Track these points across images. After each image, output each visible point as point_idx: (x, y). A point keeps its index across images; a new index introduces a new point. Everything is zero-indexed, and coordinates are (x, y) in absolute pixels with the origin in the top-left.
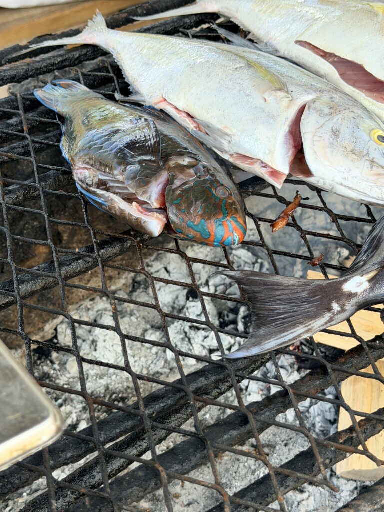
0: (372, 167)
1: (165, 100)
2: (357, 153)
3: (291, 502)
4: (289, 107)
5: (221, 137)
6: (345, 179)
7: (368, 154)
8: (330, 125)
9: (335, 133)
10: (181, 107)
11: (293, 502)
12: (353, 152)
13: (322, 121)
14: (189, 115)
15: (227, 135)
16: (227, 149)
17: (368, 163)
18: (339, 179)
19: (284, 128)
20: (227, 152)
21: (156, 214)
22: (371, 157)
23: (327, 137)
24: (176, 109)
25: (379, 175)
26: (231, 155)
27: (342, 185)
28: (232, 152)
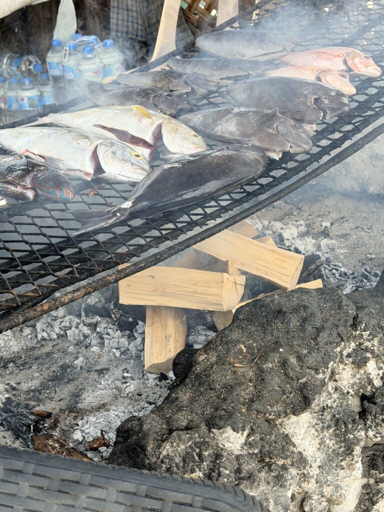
0: (132, 166)
1: (28, 151)
2: (124, 160)
3: (120, 389)
4: (91, 145)
5: (58, 162)
6: (120, 172)
7: (130, 161)
8: (111, 150)
9: (114, 153)
10: (36, 152)
11: (122, 389)
12: (123, 160)
13: (107, 149)
14: (40, 156)
15: (61, 160)
16: (62, 168)
17: (130, 165)
18: (117, 172)
19: (89, 154)
20: (62, 170)
21: (30, 190)
22: (132, 162)
23: (110, 155)
24: (34, 154)
25: (136, 168)
26: (65, 171)
27: (119, 174)
28: (65, 169)
